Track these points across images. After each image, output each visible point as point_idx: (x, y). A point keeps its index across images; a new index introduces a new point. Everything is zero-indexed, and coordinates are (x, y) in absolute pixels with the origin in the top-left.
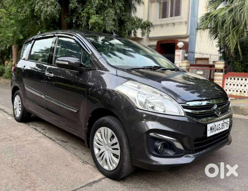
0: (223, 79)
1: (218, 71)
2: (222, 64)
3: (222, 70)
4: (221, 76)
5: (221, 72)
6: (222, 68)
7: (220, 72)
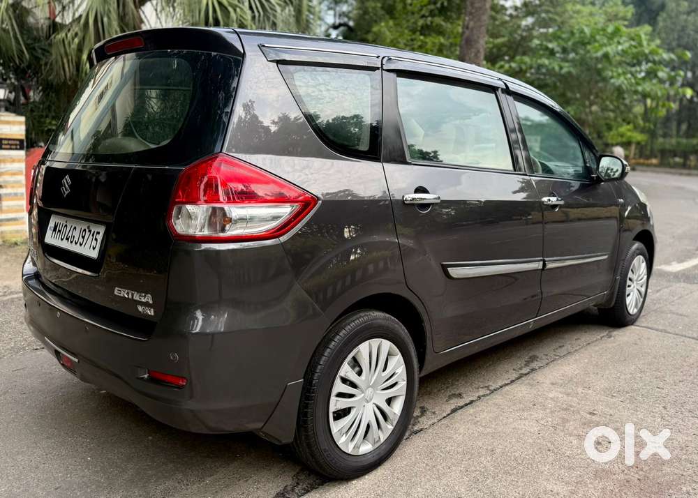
0: (26, 168)
1: (8, 144)
2: (20, 123)
3: (21, 141)
4: (19, 161)
5: (18, 147)
6: (22, 135)
7: (16, 149)
